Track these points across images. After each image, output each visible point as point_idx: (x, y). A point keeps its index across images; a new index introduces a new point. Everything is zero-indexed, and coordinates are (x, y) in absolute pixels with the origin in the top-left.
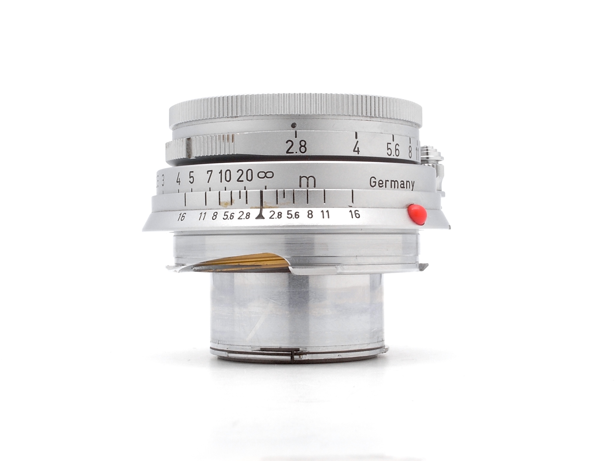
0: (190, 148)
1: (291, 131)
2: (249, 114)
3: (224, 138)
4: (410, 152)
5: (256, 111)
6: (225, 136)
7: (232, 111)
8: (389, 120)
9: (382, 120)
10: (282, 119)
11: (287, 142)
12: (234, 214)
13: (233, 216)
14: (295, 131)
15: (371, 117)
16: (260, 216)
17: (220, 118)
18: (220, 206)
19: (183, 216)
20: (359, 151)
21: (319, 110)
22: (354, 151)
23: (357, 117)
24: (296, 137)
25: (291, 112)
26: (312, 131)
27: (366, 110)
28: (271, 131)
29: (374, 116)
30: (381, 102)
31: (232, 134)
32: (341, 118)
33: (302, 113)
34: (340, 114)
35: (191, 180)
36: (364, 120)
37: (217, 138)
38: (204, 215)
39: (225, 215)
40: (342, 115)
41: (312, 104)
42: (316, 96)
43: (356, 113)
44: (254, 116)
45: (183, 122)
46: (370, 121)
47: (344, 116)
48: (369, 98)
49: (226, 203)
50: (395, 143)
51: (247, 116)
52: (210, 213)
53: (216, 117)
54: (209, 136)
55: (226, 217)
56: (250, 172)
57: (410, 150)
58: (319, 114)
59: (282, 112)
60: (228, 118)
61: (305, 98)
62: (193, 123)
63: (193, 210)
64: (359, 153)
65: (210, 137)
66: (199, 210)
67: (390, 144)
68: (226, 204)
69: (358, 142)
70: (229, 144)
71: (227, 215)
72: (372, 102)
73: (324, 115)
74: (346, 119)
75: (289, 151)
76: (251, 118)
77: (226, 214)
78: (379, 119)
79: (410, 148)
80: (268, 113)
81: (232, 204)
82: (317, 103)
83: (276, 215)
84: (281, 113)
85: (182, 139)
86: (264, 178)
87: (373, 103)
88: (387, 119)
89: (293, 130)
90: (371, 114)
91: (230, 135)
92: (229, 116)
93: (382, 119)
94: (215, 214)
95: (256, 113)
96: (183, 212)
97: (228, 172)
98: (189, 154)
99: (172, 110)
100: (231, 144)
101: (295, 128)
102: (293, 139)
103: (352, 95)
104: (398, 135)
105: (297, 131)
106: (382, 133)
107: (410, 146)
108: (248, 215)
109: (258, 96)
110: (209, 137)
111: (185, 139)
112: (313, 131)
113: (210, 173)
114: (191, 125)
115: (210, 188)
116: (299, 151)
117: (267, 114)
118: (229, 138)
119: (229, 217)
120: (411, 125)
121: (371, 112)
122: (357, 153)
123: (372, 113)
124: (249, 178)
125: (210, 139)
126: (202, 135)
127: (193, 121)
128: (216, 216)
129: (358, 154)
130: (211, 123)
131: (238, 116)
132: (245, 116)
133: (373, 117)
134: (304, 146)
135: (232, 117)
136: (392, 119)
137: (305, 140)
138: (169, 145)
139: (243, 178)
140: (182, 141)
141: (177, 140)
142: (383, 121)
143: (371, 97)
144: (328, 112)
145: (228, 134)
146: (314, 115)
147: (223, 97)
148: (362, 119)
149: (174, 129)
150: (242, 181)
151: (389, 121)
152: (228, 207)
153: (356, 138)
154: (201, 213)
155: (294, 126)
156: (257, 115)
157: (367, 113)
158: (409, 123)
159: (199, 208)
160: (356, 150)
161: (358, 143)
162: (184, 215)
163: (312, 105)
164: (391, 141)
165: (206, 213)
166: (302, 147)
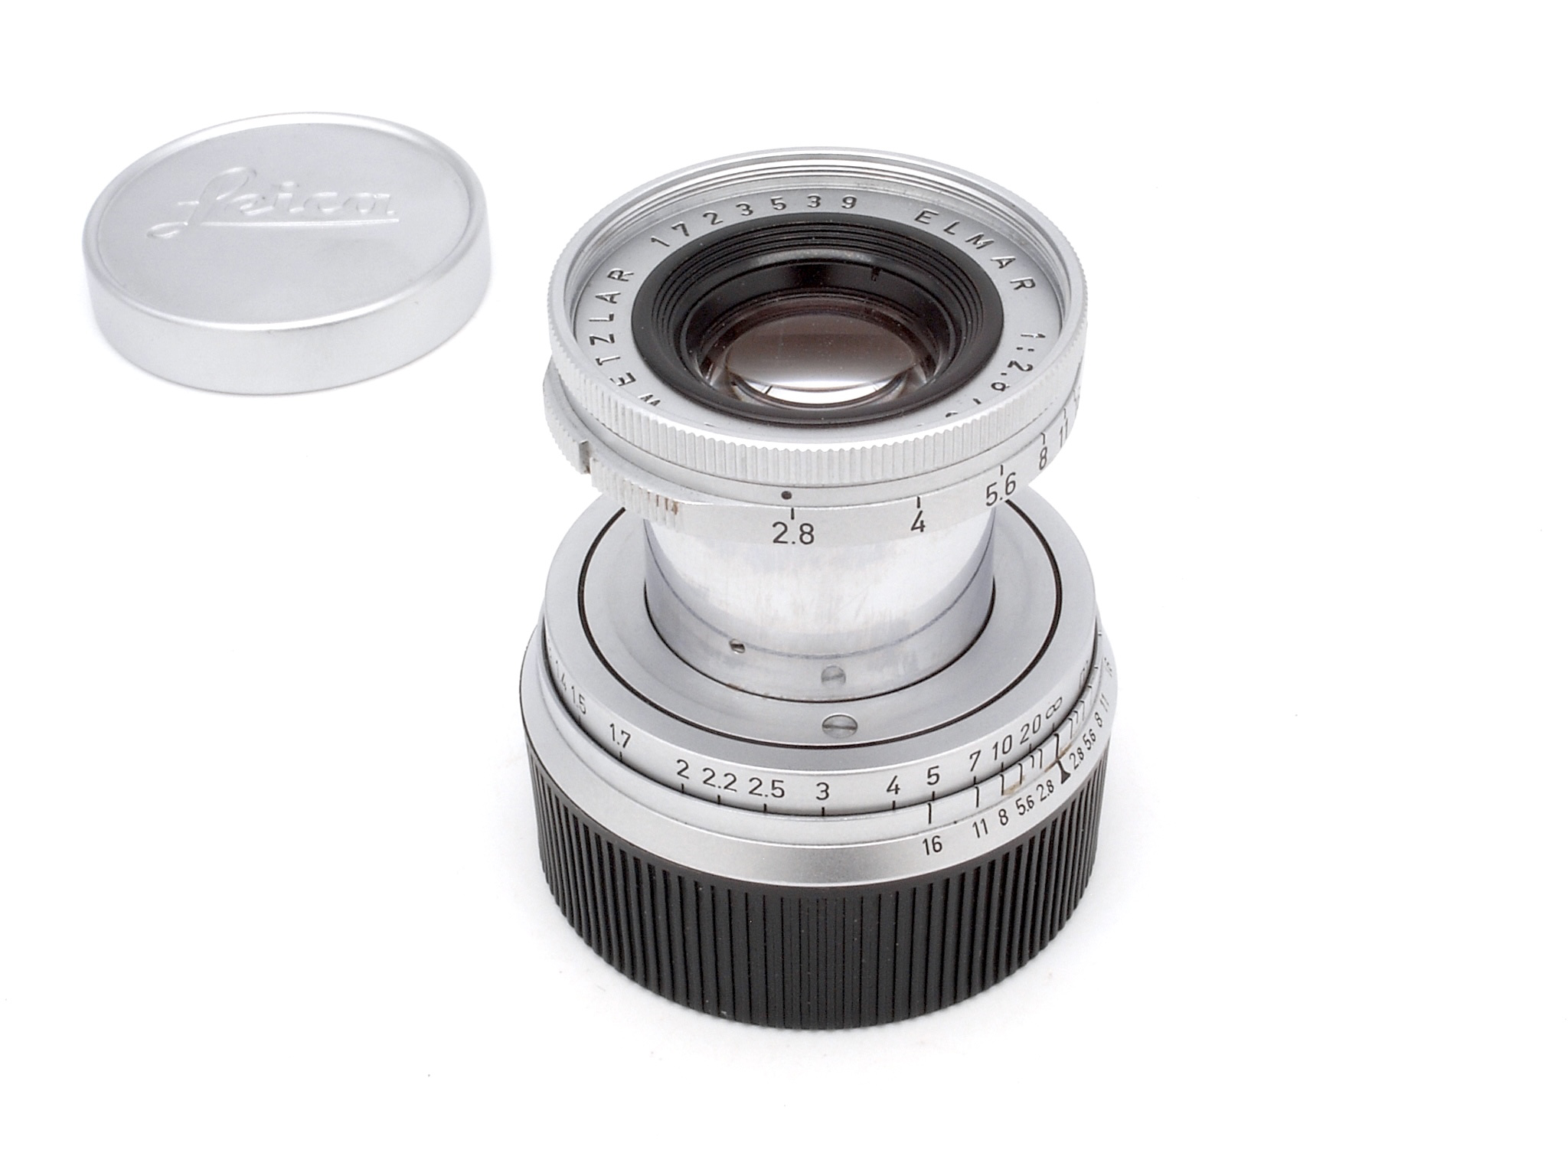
1: (782, 506)
2: (703, 469)
3: (659, 503)
6: (661, 500)
11: (774, 527)
12: (1030, 796)
13: (1031, 801)
14: (790, 507)
16: (1065, 776)
19: (934, 844)
22: (913, 530)
24: (792, 517)
26: (824, 509)
37: (645, 494)
38: (983, 825)
39: (1018, 807)
41: (824, 467)
50: (1006, 475)
52: (993, 818)
55: (1022, 808)
57: (1044, 455)
64: (925, 527)
67: (995, 484)
69: (921, 511)
70: (669, 514)
71: (1022, 805)
75: (779, 540)
77: (1020, 803)
79: (1044, 451)
89: (786, 504)
91: (670, 500)
94: (1002, 813)
100: (672, 514)
101: (791, 502)
102: (787, 521)
105: (795, 507)
108: (1050, 785)
112: (828, 508)
116: (799, 539)
118: (668, 504)
119: (1027, 807)
122: (919, 530)
128: (1005, 816)
129: (922, 531)
131: (685, 465)
134: (809, 533)
135: (673, 463)
137: (811, 524)
144: (856, 479)
145: (666, 497)
153: (919, 507)
154: (975, 824)
155: (787, 496)
160: (918, 525)
161: (923, 513)
164: (996, 479)
165: (983, 820)
166: (806, 535)
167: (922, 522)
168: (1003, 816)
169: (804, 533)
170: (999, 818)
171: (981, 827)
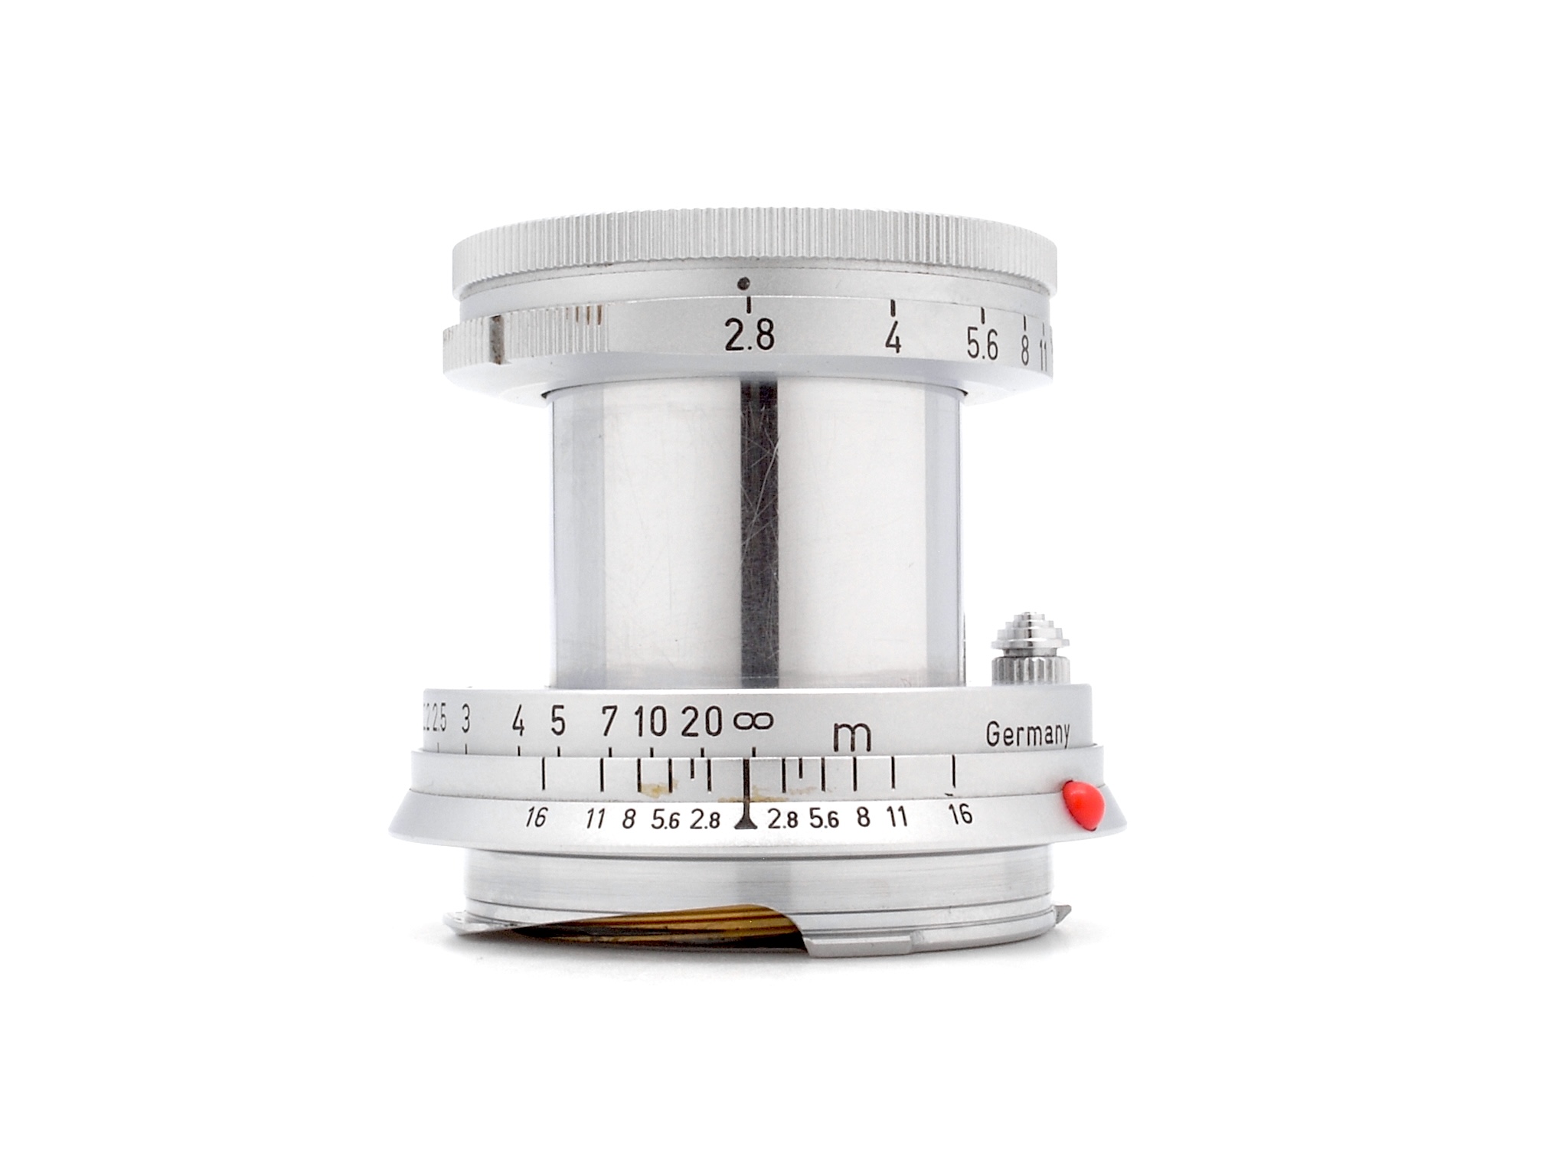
0: (499, 339)
1: (737, 297)
2: (637, 257)
3: (579, 316)
4: (1025, 349)
5: (655, 250)
6: (582, 311)
7: (597, 250)
8: (973, 272)
9: (955, 272)
10: (716, 268)
11: (727, 324)
12: (678, 814)
13: (677, 821)
14: (746, 297)
15: (928, 265)
16: (746, 823)
17: (570, 267)
18: (639, 794)
19: (539, 816)
20: (900, 346)
21: (805, 247)
22: (888, 345)
23: (894, 264)
24: (749, 311)
25: (738, 251)
26: (786, 297)
27: (917, 248)
28: (690, 296)
29: (935, 262)
30: (952, 230)
31: (599, 304)
32: (857, 267)
33: (763, 254)
34: (854, 256)
35: (558, 726)
36: (913, 273)
37: (564, 314)
38: (600, 816)
39: (654, 819)
40: (859, 260)
41: (788, 233)
42: (797, 214)
43: (892, 256)
44: (649, 261)
45: (484, 278)
46: (927, 273)
47: (863, 262)
48: (925, 218)
49: (656, 787)
50: (987, 327)
51: (634, 262)
52: (615, 813)
53: (561, 266)
54: (543, 309)
55: (658, 822)
56: (714, 713)
57: (1025, 345)
58: (803, 257)
59: (717, 250)
60: (588, 266)
61: (771, 219)
62: (508, 280)
63: (566, 801)
64: (900, 349)
65: (547, 312)
66: (582, 801)
67: (976, 329)
68: (657, 790)
69: (896, 323)
70: (592, 330)
71: (661, 819)
72: (931, 228)
73: (815, 259)
74: (869, 268)
75: (733, 345)
76: (644, 265)
77: (659, 814)
78: (947, 271)
79: (1025, 340)
80: (682, 254)
81: (670, 790)
82: (800, 230)
83: (783, 821)
84: (715, 253)
85: (480, 319)
86: (751, 730)
87: (933, 232)
88: (967, 270)
89: (742, 294)
90: (928, 258)
91: (593, 307)
92: (591, 263)
93: (954, 269)
94: (630, 814)
95: (655, 254)
96: (538, 806)
97: (659, 713)
98: (497, 354)
99: (460, 253)
100: (595, 328)
101: (747, 291)
102: (742, 316)
103: (883, 212)
104: (995, 309)
105: (752, 297)
106: (955, 303)
107: (1025, 337)
108: (714, 818)
109: (659, 215)
110: (544, 312)
111: (487, 321)
112: (791, 297)
113: (610, 712)
114: (501, 287)
115: (610, 750)
116: (756, 343)
117: (680, 257)
118: (590, 314)
119: (666, 824)
120: (1028, 287)
121: (928, 253)
122: (895, 349)
123: (931, 256)
124: (714, 728)
125: (547, 317)
126: (528, 309)
127: (507, 275)
128: (632, 818)
129: (898, 351)
130: (549, 279)
131: (613, 261)
132: (627, 262)
133: (934, 265)
134: (769, 333)
135: (598, 265)
136: (980, 270)
137: (771, 319)
138: (451, 334)
139: (699, 726)
140: (482, 323)
141: (468, 322)
142: (958, 275)
143: (928, 217)
144: (825, 252)
145: (588, 305)
146: (791, 259)
147: (578, 218)
148: (908, 270)
149: (462, 297)
150: (696, 735)
151: (973, 274)
152: (662, 797)
153: (893, 313)
154: (592, 810)
155: (743, 284)
156: (657, 260)
157: (918, 255)
158: (1021, 282)
159: (585, 798)
160: (893, 342)
161: (898, 326)
162: (541, 813)
163: (787, 236)
164: (977, 323)
165: (603, 810)
166: (764, 336)
167: (897, 338)
168: (629, 819)
169: (762, 333)
170: (624, 817)
171: (597, 817)
